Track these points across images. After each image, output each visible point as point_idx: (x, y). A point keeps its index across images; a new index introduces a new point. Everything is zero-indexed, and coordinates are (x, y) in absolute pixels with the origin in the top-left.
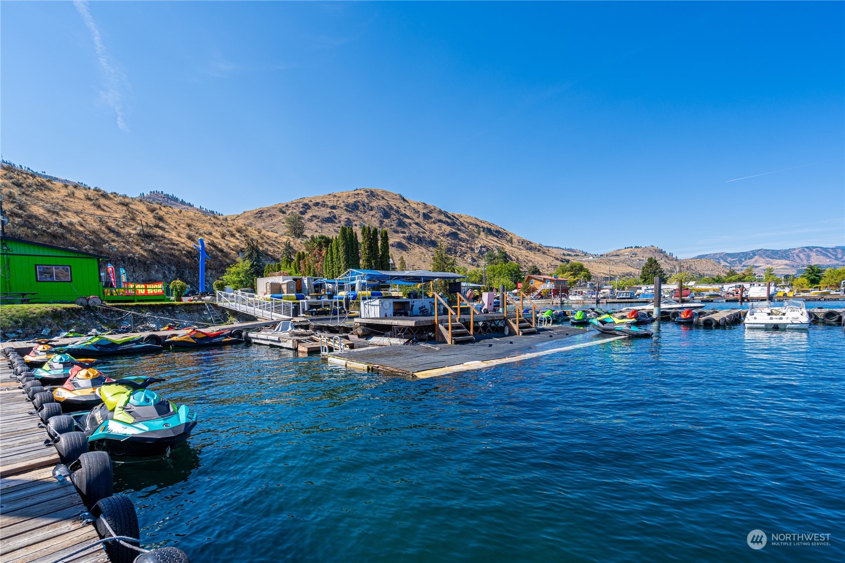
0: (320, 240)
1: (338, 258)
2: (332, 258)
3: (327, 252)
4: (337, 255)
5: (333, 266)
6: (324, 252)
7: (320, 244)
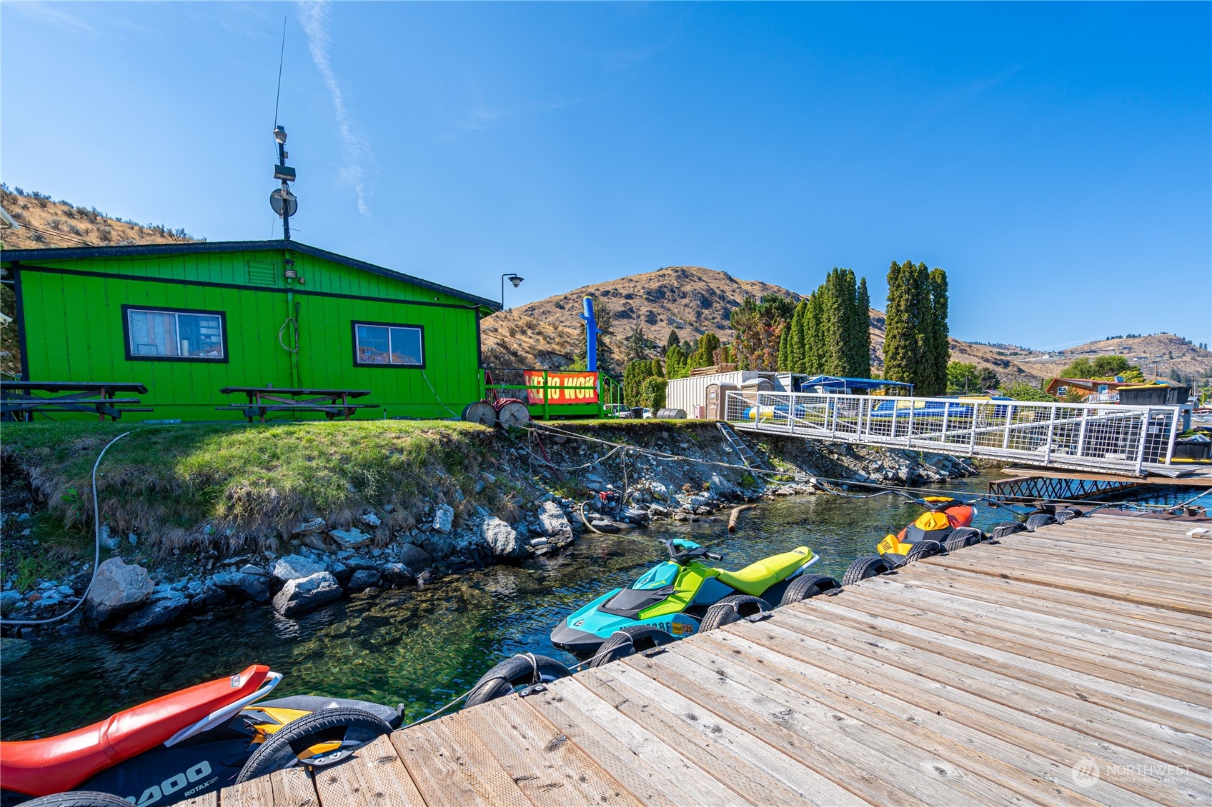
0: (767, 305)
1: (820, 337)
2: (802, 338)
3: (788, 328)
4: (817, 330)
5: (804, 354)
6: (779, 328)
7: (768, 313)
